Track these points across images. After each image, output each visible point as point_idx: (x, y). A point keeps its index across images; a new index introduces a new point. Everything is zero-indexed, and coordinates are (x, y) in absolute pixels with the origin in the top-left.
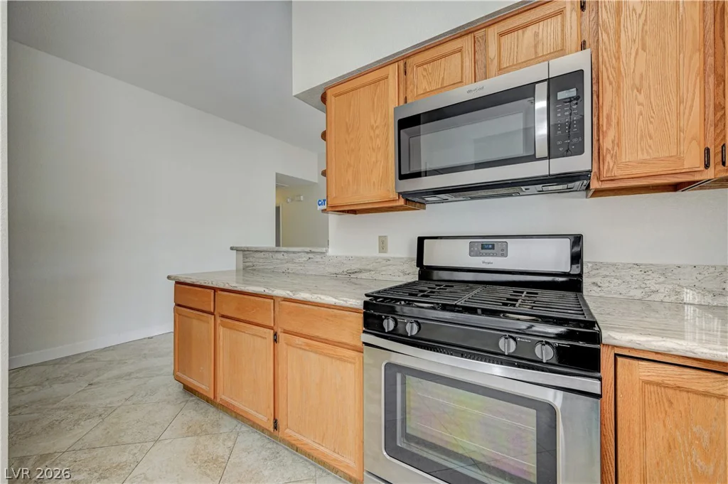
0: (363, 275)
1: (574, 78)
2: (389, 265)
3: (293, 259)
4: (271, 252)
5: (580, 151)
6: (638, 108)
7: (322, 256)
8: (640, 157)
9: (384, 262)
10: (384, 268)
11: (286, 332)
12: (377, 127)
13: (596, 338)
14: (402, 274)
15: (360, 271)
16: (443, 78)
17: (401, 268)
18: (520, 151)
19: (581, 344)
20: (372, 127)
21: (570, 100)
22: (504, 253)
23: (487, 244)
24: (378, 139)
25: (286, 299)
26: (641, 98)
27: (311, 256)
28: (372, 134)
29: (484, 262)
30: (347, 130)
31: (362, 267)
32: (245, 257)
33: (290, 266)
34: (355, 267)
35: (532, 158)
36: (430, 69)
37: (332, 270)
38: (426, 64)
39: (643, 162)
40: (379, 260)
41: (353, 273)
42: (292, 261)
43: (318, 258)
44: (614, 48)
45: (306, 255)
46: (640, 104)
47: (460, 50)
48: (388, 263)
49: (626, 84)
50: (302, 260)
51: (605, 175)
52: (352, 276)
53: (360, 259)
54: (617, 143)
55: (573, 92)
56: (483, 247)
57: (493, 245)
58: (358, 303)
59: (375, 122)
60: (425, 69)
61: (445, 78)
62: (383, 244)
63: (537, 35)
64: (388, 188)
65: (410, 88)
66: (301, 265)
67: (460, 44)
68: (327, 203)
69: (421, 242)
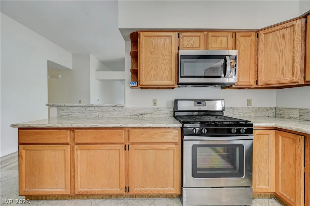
0: (146, 116)
2: (158, 111)
3: (102, 110)
4: (84, 106)
6: (243, 68)
7: (123, 108)
9: (157, 110)
10: (156, 112)
11: (132, 144)
12: (166, 55)
13: (252, 125)
14: (164, 114)
15: (144, 114)
16: (193, 44)
17: (164, 112)
19: (249, 127)
20: (164, 55)
22: (205, 105)
23: (199, 102)
24: (166, 60)
25: (132, 128)
26: (243, 65)
27: (115, 108)
28: (164, 57)
29: (199, 108)
30: (151, 53)
31: (145, 112)
33: (100, 113)
34: (141, 112)
36: (188, 39)
37: (128, 114)
38: (187, 37)
39: (244, 82)
40: (154, 109)
41: (140, 115)
42: (102, 111)
43: (120, 109)
45: (111, 107)
46: (243, 67)
47: (199, 36)
48: (158, 110)
50: (108, 110)
52: (140, 116)
53: (144, 109)
57: (201, 103)
58: (179, 125)
59: (165, 53)
60: (187, 39)
61: (194, 44)
62: (155, 102)
63: (221, 40)
64: (171, 81)
65: (181, 44)
66: (107, 112)
67: (199, 34)
68: (138, 84)
69: (176, 101)
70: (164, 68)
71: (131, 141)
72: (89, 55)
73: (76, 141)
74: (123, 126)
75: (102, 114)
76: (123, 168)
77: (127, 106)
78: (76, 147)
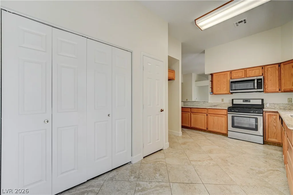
1: (261, 79)
5: (262, 89)
8: (271, 89)
9: (223, 103)
10: (223, 105)
11: (209, 114)
15: (217, 105)
16: (239, 75)
18: (253, 88)
21: (260, 82)
22: (250, 102)
23: (246, 100)
25: (209, 109)
28: (224, 82)
29: (246, 103)
30: (218, 81)
32: (184, 103)
33: (198, 105)
34: (216, 105)
35: (255, 89)
39: (271, 90)
42: (199, 104)
43: (206, 103)
44: (267, 75)
46: (271, 82)
47: (242, 72)
49: (269, 80)
51: (266, 91)
53: (217, 103)
54: (268, 87)
55: (260, 81)
56: (246, 101)
58: (227, 108)
60: (235, 73)
62: (223, 100)
63: (255, 71)
64: (227, 91)
65: (232, 76)
66: (201, 104)
67: (242, 70)
68: (213, 93)
69: (233, 100)
70: (224, 86)
71: (209, 113)
72: (192, 73)
73: (192, 111)
74: (206, 108)
75: (199, 105)
76: (206, 121)
77: (209, 102)
78: (192, 113)
